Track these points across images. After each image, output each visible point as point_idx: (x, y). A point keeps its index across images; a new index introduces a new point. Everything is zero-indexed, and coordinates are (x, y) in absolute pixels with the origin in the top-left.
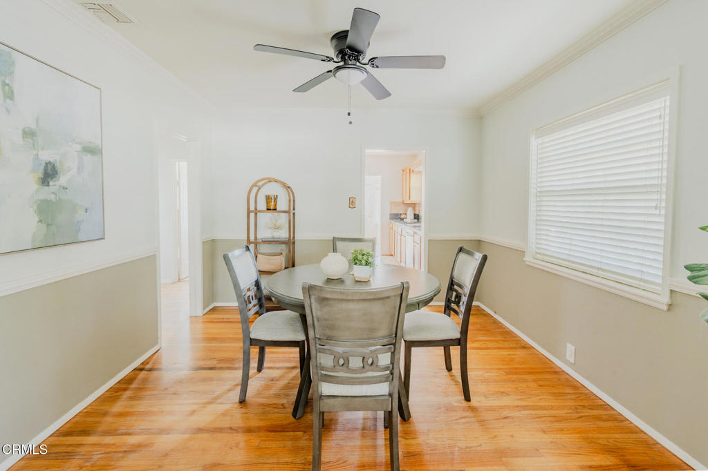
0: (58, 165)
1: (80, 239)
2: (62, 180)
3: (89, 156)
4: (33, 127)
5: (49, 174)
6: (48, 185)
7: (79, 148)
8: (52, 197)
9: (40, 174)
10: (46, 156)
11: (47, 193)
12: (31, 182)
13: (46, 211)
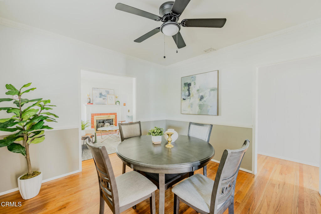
0: (204, 96)
1: (209, 114)
2: (205, 99)
3: (213, 91)
4: (199, 89)
5: (202, 98)
6: (201, 101)
7: (209, 90)
8: (202, 103)
9: (200, 99)
10: (201, 94)
11: (201, 103)
12: (198, 100)
13: (200, 106)
